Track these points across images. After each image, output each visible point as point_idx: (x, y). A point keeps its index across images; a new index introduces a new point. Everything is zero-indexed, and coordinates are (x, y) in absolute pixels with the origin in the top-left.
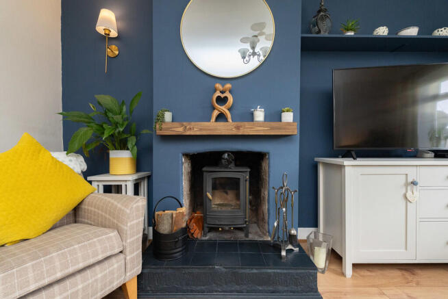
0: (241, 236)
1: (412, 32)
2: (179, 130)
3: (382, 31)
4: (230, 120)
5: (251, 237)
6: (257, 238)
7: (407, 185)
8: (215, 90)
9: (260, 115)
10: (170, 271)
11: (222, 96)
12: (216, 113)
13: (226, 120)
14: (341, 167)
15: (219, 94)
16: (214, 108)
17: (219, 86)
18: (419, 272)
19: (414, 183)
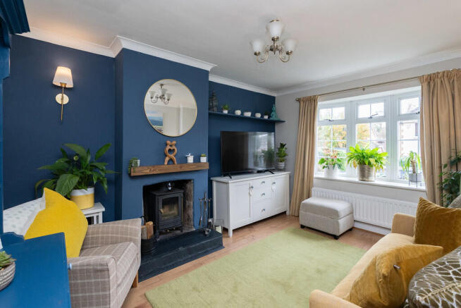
0: (178, 232)
1: (248, 114)
2: (147, 171)
3: (238, 113)
4: (176, 163)
5: (184, 231)
6: (187, 231)
7: (250, 188)
8: (166, 145)
9: (191, 159)
10: (155, 260)
11: (172, 148)
12: (167, 159)
13: (174, 163)
14: (227, 183)
15: (170, 147)
16: (166, 156)
17: (169, 142)
18: (254, 226)
19: (252, 187)
